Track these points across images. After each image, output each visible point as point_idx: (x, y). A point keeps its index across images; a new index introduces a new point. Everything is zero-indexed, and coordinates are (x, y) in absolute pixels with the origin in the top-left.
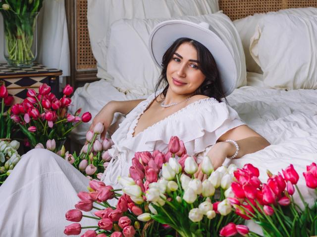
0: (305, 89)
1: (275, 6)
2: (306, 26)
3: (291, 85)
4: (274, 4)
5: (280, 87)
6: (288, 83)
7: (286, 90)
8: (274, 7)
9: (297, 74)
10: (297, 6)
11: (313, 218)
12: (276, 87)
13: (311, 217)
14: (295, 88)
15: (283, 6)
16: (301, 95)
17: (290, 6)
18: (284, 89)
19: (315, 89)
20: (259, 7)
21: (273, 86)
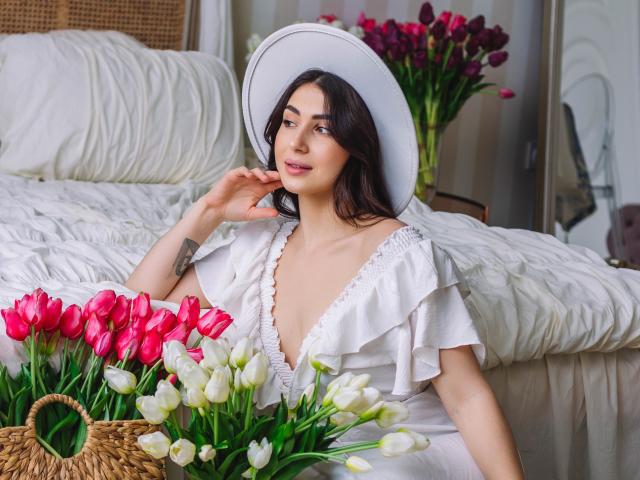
0: (78, 180)
1: (45, 23)
2: (86, 61)
3: (50, 169)
4: (42, 20)
5: (29, 172)
6: (45, 165)
7: (41, 180)
8: (42, 26)
9: (62, 150)
10: (85, 27)
11: (14, 393)
12: (22, 171)
13: (11, 391)
14: (57, 177)
15: (59, 25)
16: (65, 189)
17: (72, 26)
18: (37, 177)
19: (96, 182)
20: (11, 23)
21: (16, 169)
